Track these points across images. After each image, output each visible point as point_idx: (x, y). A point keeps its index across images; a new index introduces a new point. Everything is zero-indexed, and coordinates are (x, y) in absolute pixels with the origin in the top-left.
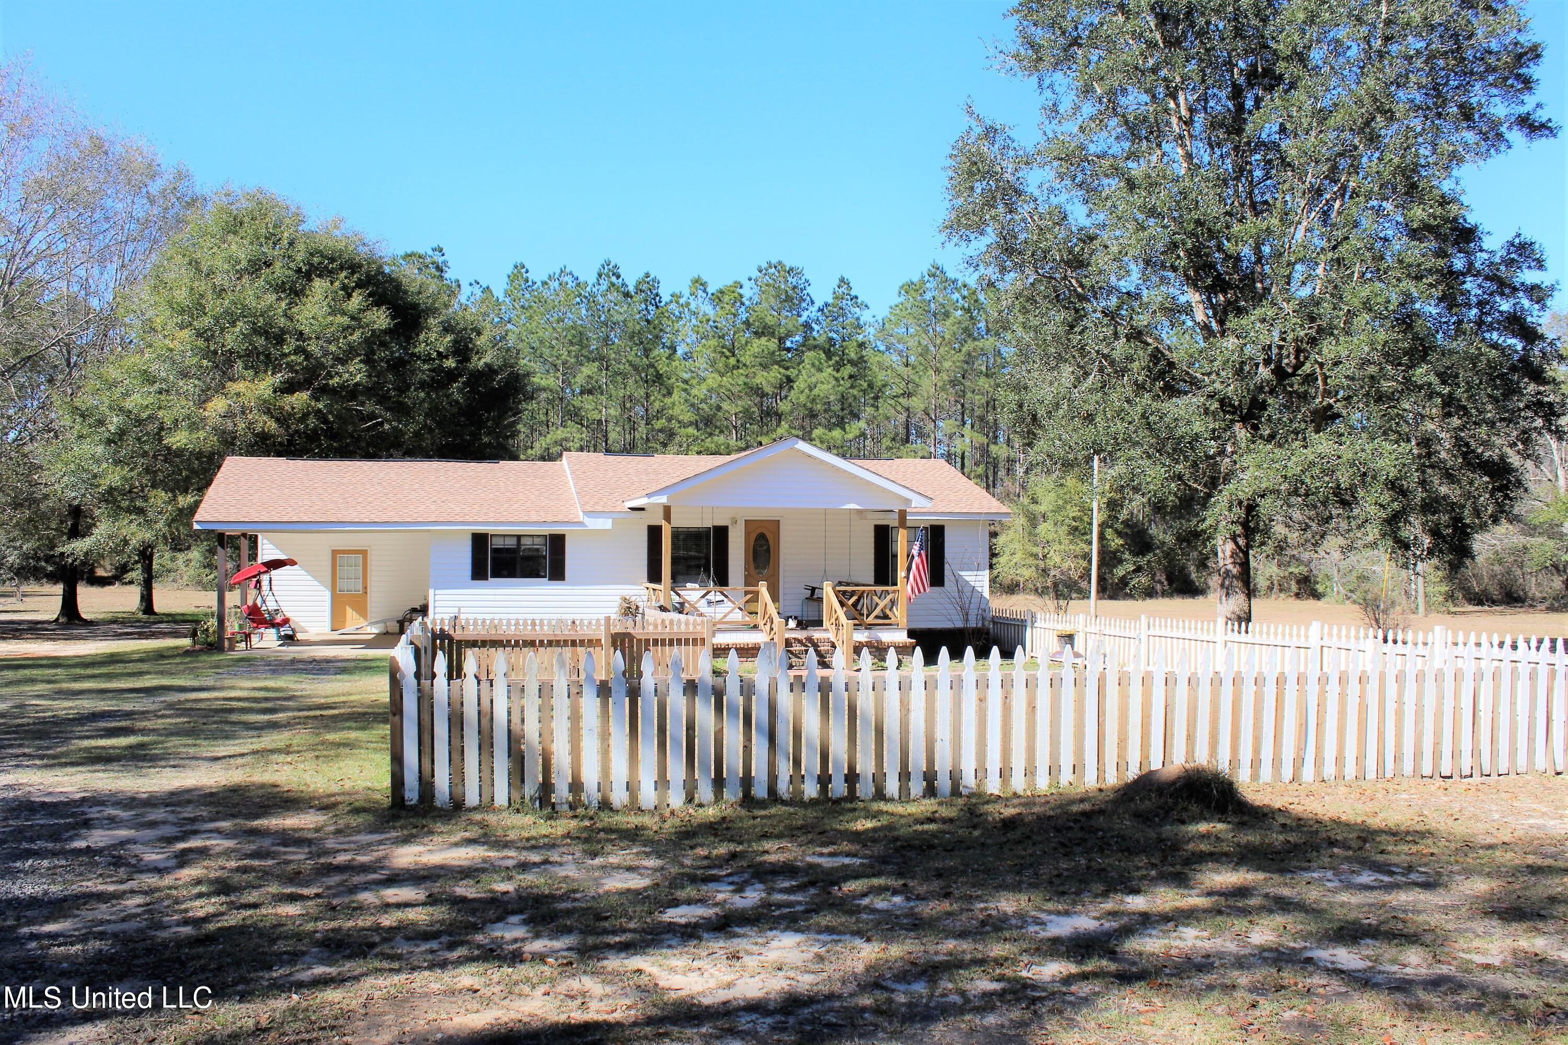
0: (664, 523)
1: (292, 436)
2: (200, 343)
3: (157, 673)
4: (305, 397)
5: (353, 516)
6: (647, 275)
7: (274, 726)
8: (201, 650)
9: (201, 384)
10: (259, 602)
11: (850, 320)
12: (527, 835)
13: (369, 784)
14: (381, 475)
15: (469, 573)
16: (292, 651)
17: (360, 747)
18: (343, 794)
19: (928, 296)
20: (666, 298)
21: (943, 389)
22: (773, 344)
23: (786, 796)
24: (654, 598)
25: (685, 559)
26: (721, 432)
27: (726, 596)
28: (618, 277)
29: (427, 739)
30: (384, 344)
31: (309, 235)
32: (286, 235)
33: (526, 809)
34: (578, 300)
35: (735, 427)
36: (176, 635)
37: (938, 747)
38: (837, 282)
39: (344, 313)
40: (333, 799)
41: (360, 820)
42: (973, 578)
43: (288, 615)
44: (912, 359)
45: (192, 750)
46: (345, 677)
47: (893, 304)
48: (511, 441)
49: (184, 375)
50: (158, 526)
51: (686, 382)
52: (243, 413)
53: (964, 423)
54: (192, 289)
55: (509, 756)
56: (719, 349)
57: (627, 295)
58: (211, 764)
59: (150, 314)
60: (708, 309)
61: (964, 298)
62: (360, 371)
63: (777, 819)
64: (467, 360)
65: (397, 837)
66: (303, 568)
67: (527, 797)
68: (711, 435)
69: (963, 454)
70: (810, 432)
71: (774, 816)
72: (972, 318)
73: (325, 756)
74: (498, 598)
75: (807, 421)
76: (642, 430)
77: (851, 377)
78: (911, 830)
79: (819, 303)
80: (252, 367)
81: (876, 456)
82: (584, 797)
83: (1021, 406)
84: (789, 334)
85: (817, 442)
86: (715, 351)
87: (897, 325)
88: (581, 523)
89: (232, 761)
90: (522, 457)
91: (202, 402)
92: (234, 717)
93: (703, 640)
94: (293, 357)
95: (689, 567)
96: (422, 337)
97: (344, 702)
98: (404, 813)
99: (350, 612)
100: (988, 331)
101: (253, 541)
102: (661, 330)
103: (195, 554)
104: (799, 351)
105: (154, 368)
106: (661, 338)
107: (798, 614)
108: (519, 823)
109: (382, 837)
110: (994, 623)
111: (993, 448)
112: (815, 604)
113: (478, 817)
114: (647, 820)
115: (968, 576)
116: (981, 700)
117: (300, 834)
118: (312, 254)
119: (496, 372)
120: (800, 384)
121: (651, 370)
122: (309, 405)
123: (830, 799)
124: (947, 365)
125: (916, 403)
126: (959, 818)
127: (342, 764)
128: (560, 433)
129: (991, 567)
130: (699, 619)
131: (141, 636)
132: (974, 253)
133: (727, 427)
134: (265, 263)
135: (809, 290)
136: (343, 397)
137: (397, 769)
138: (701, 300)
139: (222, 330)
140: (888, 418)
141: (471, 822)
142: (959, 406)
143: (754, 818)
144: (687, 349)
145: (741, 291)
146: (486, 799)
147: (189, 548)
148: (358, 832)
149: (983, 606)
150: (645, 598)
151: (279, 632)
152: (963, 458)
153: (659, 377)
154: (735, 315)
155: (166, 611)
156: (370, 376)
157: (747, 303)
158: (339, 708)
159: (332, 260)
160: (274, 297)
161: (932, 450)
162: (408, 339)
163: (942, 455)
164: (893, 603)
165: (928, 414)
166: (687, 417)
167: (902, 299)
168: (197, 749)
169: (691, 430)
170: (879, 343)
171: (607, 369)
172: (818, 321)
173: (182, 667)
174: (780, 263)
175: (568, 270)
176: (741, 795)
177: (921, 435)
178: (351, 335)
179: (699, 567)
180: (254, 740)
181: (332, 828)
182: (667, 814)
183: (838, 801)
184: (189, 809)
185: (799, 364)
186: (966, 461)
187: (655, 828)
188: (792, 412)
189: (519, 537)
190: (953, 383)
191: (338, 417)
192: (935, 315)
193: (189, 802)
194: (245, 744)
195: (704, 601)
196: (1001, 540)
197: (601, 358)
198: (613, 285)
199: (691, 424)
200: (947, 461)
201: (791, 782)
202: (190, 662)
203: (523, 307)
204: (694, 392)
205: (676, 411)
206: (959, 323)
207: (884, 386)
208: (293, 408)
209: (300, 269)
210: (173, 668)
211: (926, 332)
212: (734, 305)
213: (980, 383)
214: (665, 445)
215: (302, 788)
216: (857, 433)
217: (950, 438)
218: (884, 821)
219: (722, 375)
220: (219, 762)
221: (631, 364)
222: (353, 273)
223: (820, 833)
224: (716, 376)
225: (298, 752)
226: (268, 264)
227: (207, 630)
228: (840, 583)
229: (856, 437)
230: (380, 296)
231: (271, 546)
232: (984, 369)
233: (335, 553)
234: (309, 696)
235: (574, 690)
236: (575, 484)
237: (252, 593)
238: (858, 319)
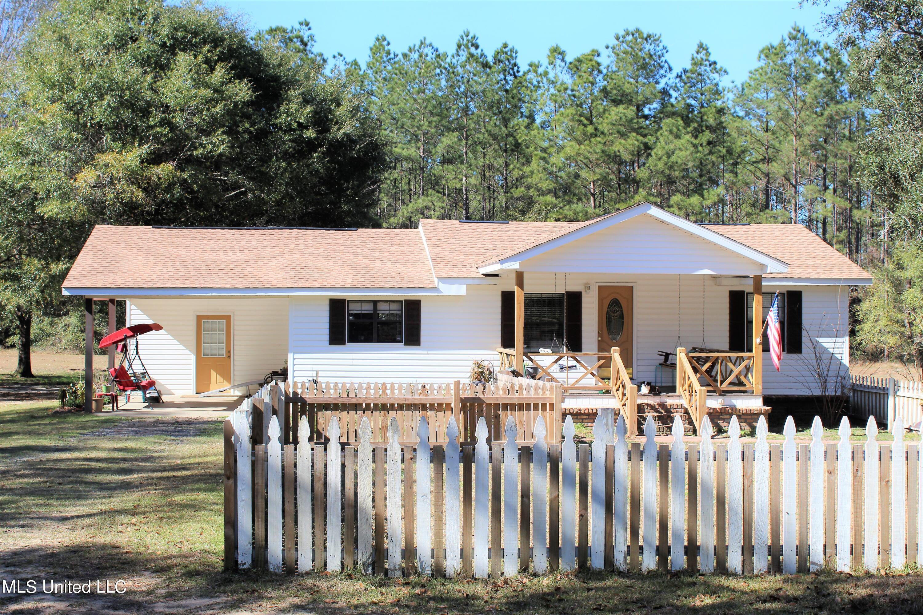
0: (516, 289)
1: (158, 205)
2: (70, 115)
3: (24, 433)
4: (171, 167)
5: (216, 283)
6: (505, 46)
7: (127, 486)
8: (70, 411)
9: (72, 156)
10: (126, 365)
11: (709, 85)
12: (356, 602)
13: (207, 547)
14: (243, 243)
15: (327, 338)
16: (158, 413)
17: (205, 509)
18: (179, 556)
19: (789, 60)
20: (523, 67)
21: (804, 154)
22: (631, 111)
23: (623, 568)
24: (507, 363)
25: (538, 325)
26: (580, 199)
27: (579, 362)
28: (477, 47)
29: (260, 503)
30: (247, 116)
31: (173, 10)
32: (151, 10)
33: (359, 575)
34: (438, 71)
35: (593, 195)
36: (49, 396)
37: (784, 520)
38: (695, 48)
39: (207, 86)
40: (169, 561)
41: (193, 583)
42: (832, 345)
43: (154, 377)
44: (772, 124)
45: (42, 510)
46: (204, 439)
47: (752, 69)
48: (372, 211)
49: (56, 147)
50: (31, 292)
51: (544, 150)
52: (112, 183)
53: (826, 188)
54: (62, 64)
55: (342, 521)
56: (577, 117)
57: (486, 65)
58: (59, 524)
59: (23, 88)
60: (566, 78)
61: (826, 60)
62: (222, 142)
63: (613, 591)
64: (328, 130)
65: (226, 602)
66: (169, 332)
67: (360, 562)
68: (570, 202)
69: (825, 219)
70: (668, 199)
71: (610, 588)
72: (834, 81)
73: (169, 518)
74: (355, 362)
75: (665, 187)
76: (502, 198)
77: (709, 143)
78: (752, 608)
79: (677, 70)
80: (120, 139)
81: (734, 221)
82: (417, 563)
83: (882, 168)
84: (647, 101)
85: (675, 209)
86: (572, 120)
87: (756, 89)
88: (436, 289)
89: (79, 521)
90: (384, 225)
91: (72, 174)
92: (90, 478)
93: (552, 405)
94: (158, 129)
95: (543, 332)
96: (283, 108)
97: (199, 464)
98: (237, 577)
99: (214, 375)
100: (851, 94)
101: (121, 306)
102: (520, 100)
103: (73, 319)
104: (657, 119)
105: (27, 140)
106: (521, 107)
107: (652, 380)
108: (350, 590)
109: (213, 601)
110: (854, 391)
111: (857, 214)
112: (670, 370)
113: (309, 582)
114: (479, 589)
115: (827, 343)
116: (830, 473)
117: (132, 597)
118: (176, 29)
119: (354, 142)
120: (658, 151)
121: (511, 139)
122: (175, 176)
123: (669, 572)
124: (808, 129)
125: (776, 168)
126: (804, 598)
127: (184, 526)
128: (421, 202)
129: (853, 333)
130: (548, 384)
131: (18, 397)
132: (833, 12)
133: (586, 195)
134: (131, 38)
135: (667, 57)
136: (207, 168)
137: (231, 532)
138: (559, 69)
139: (91, 103)
140: (747, 184)
141: (302, 588)
142: (821, 171)
143: (589, 590)
144: (545, 118)
145: (599, 59)
146: (319, 563)
147: (66, 314)
148: (188, 594)
149: (842, 373)
150: (499, 363)
151: (145, 393)
152: (824, 223)
153: (517, 145)
154: (593, 84)
155: (44, 373)
156: (232, 147)
157: (605, 71)
158: (193, 469)
159: (195, 34)
160: (140, 70)
161: (793, 215)
162: (270, 110)
163: (803, 221)
164: (748, 369)
165: (788, 180)
166: (546, 185)
167: (762, 63)
168: (48, 509)
169: (550, 198)
170: (738, 109)
171: (467, 139)
172: (676, 89)
173: (49, 428)
174: (637, 30)
175: (428, 42)
176: (576, 565)
177: (781, 200)
178: (214, 107)
179: (552, 332)
180: (104, 500)
181: (164, 591)
182: (500, 582)
183: (677, 574)
184: (28, 570)
185: (657, 131)
186: (828, 226)
187: (486, 598)
188: (649, 179)
189: (375, 303)
190: (815, 147)
191: (203, 186)
192: (796, 79)
193: (30, 562)
194: (95, 504)
195: (556, 367)
196: (864, 306)
197: (461, 128)
198: (472, 55)
199: (549, 192)
200: (808, 227)
201: (629, 553)
202: (58, 423)
203: (385, 79)
204: (553, 160)
205: (533, 180)
206: (821, 86)
207: (743, 152)
208: (160, 179)
209: (165, 43)
210: (41, 429)
211: (786, 96)
212: (591, 74)
213: (843, 147)
214: (523, 213)
215: (142, 549)
216: (716, 199)
217: (812, 203)
218: (724, 597)
219: (580, 143)
220: (67, 522)
221: (490, 134)
222: (215, 47)
223: (656, 608)
224: (574, 143)
225: (144, 513)
226: (134, 40)
227: (75, 392)
228: (694, 349)
229: (715, 204)
230: (242, 69)
231: (139, 312)
232: (847, 133)
233: (199, 318)
234: (166, 457)
235: (408, 456)
236: (431, 251)
237: (119, 356)
238: (717, 85)
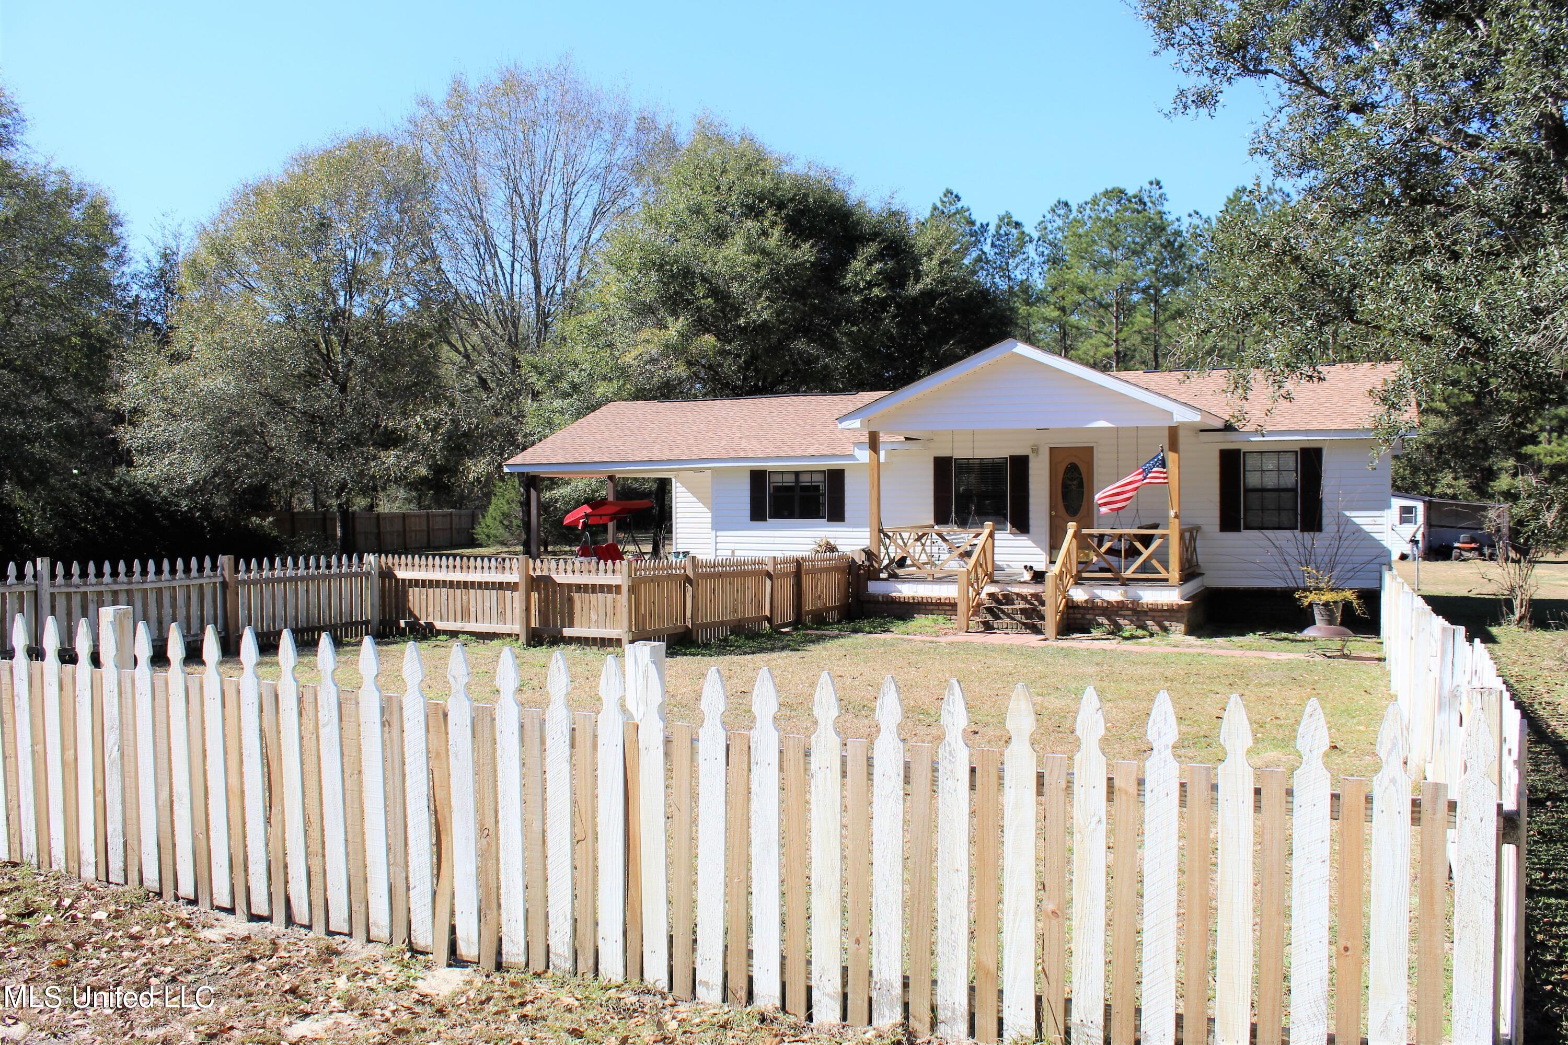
15: (748, 513)
42: (1368, 520)
74: (776, 540)
88: (853, 457)
115: (1362, 517)
149: (1381, 560)
189: (797, 474)
231: (684, 489)
